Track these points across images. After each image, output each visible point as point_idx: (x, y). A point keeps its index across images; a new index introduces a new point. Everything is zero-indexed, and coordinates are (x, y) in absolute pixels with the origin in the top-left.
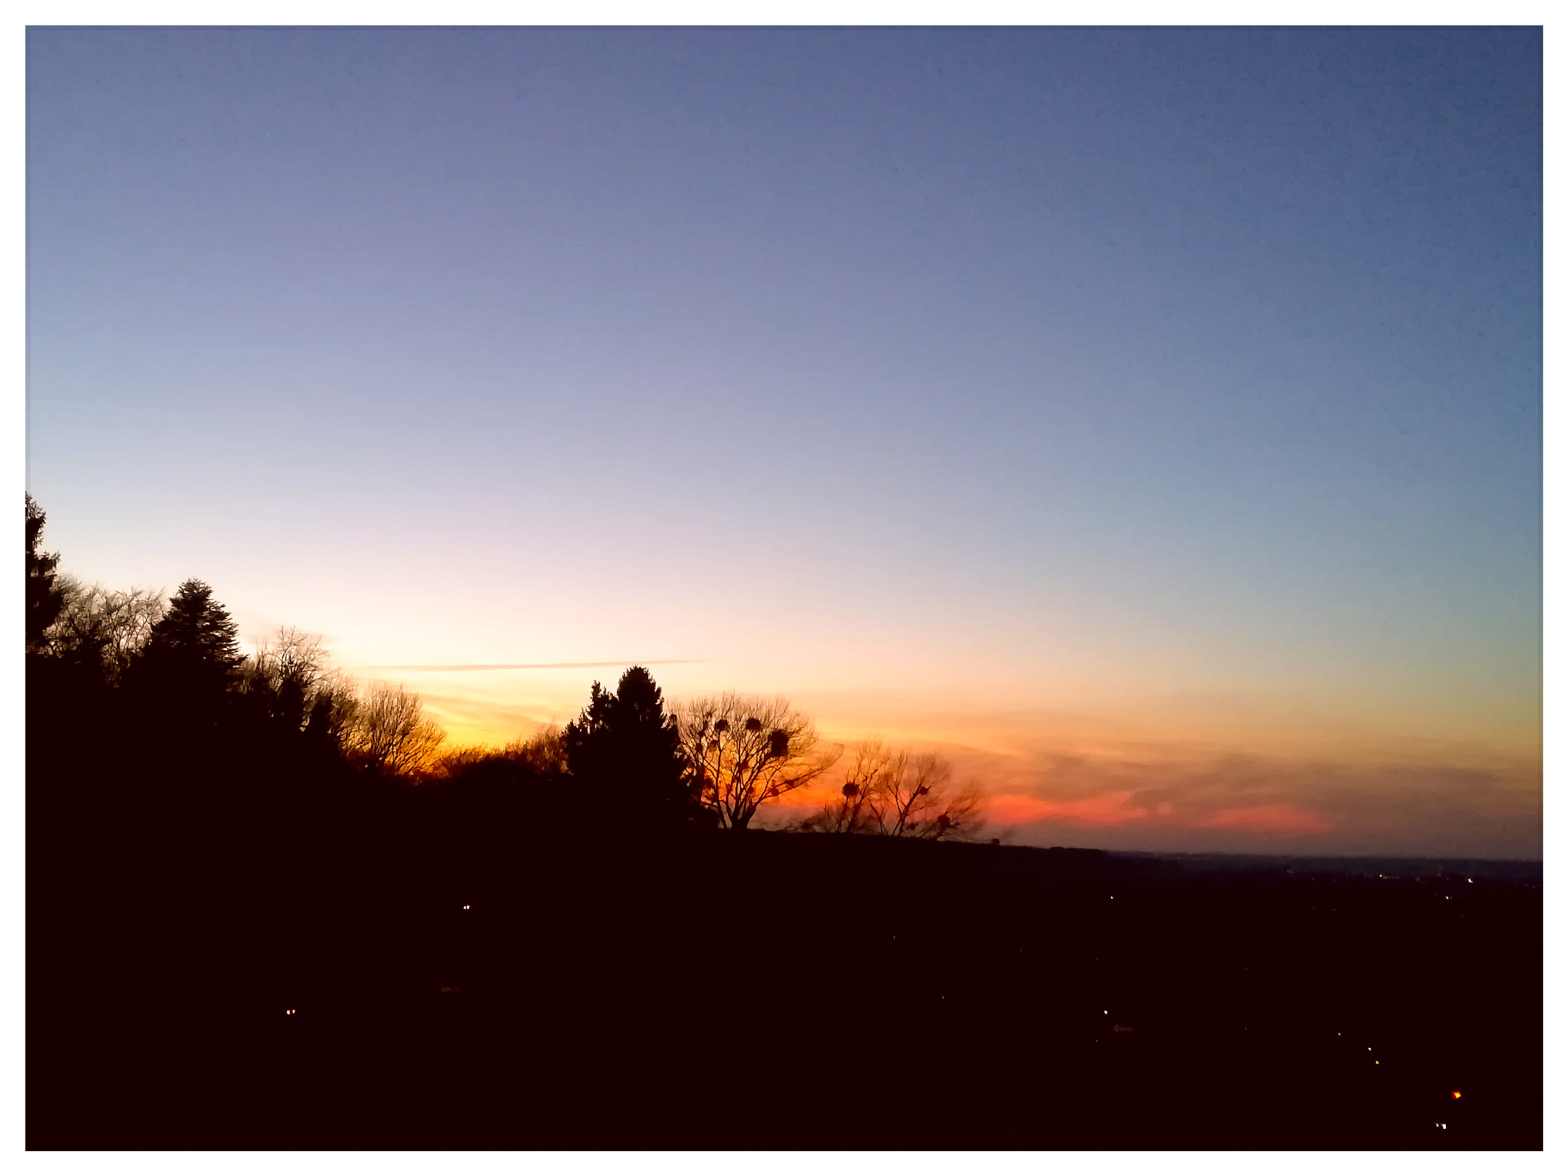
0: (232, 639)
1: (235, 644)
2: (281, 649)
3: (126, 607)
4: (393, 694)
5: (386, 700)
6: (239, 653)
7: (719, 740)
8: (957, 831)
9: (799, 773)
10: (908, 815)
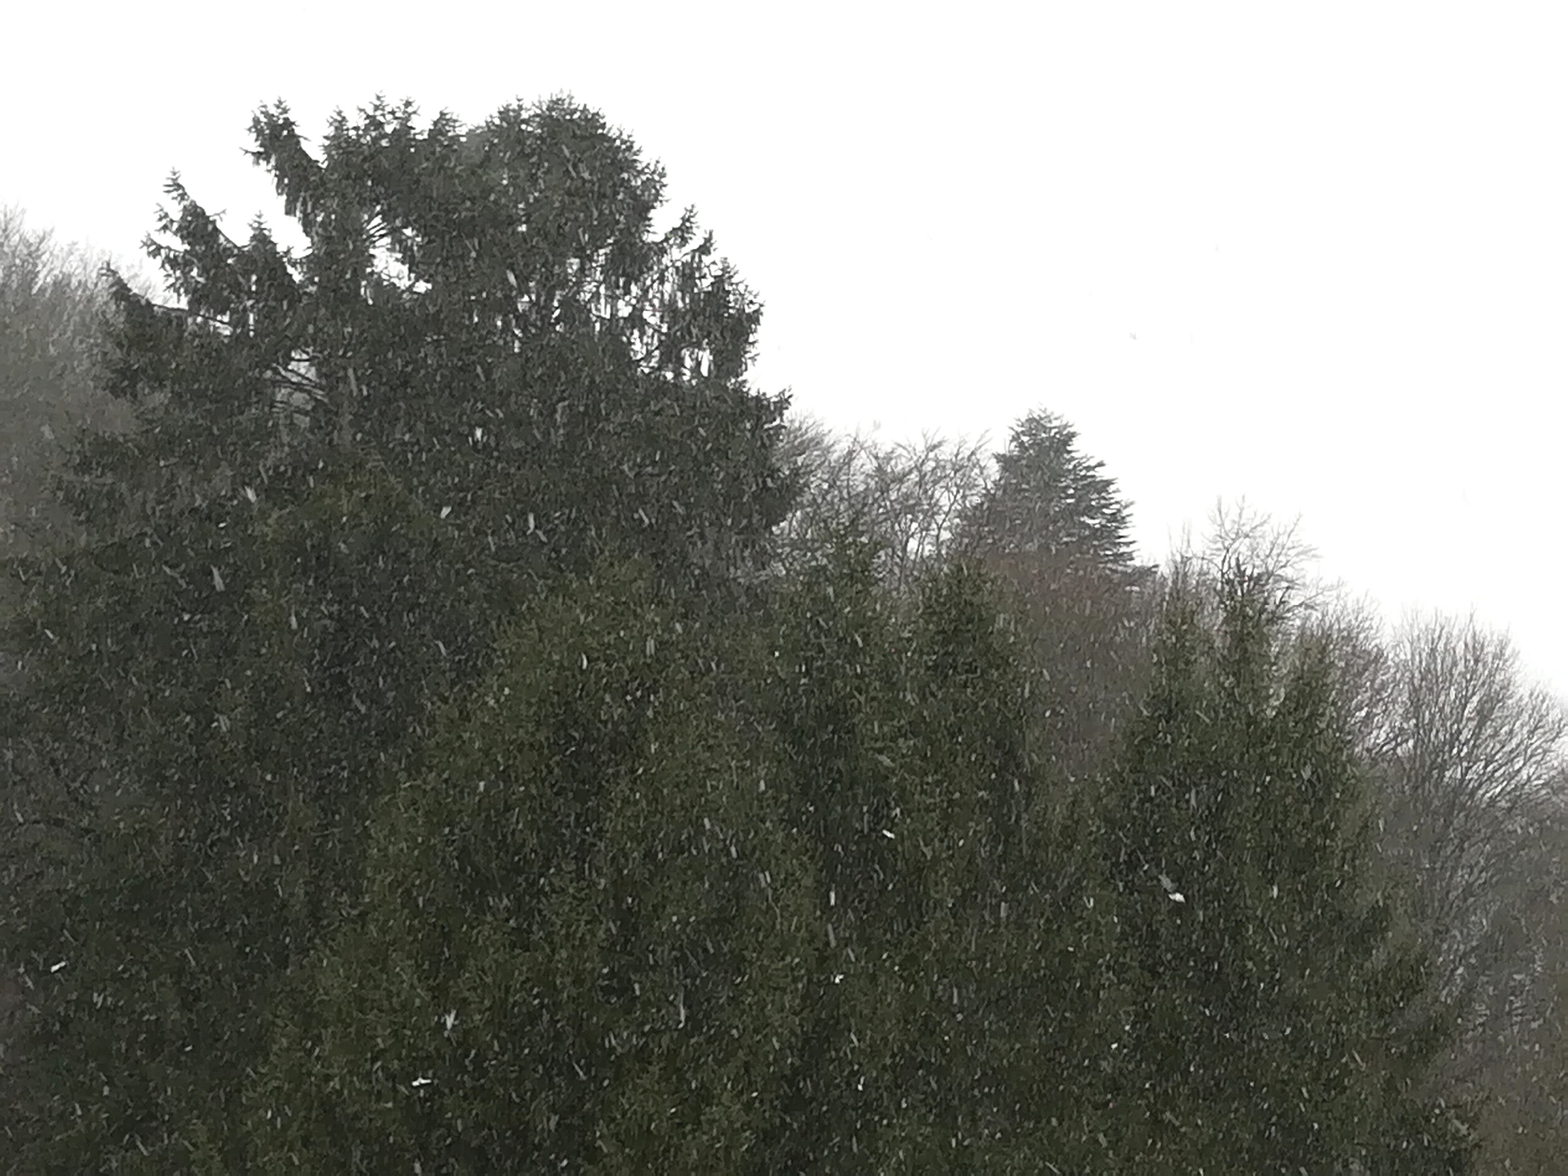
0: (1121, 532)
1: (1128, 544)
2: (1220, 545)
3: (914, 477)
4: (1455, 633)
5: (1441, 647)
6: (1137, 563)
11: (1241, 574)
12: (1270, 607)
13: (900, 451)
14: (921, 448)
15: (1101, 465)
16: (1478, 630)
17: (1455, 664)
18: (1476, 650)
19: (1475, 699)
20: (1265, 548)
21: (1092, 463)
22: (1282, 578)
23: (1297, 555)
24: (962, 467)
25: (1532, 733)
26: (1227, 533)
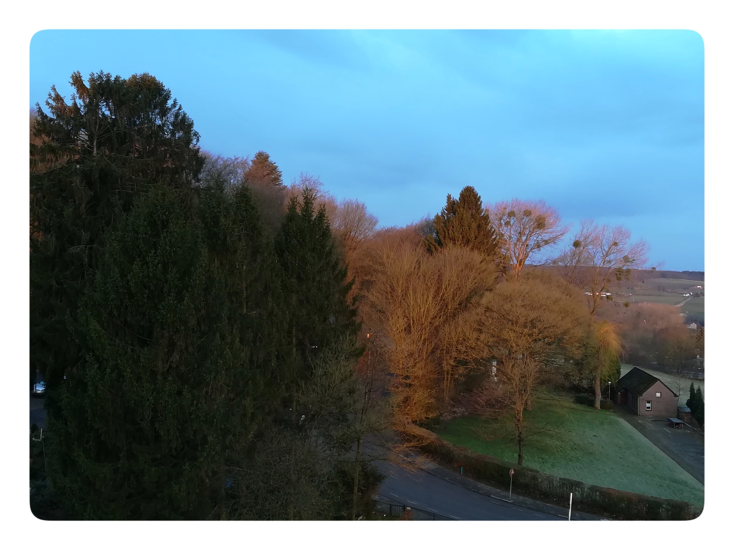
0: (280, 178)
1: (281, 181)
2: (302, 182)
3: (232, 165)
4: (353, 202)
5: (350, 205)
6: (283, 185)
7: (510, 221)
8: (633, 264)
9: (551, 237)
10: (607, 256)
12: (313, 196)
13: (229, 159)
14: (233, 158)
15: (275, 163)
16: (358, 202)
17: (353, 209)
18: (358, 206)
19: (358, 217)
20: (312, 183)
21: (273, 162)
22: (316, 190)
23: (319, 185)
24: (244, 163)
25: (369, 225)
26: (303, 180)
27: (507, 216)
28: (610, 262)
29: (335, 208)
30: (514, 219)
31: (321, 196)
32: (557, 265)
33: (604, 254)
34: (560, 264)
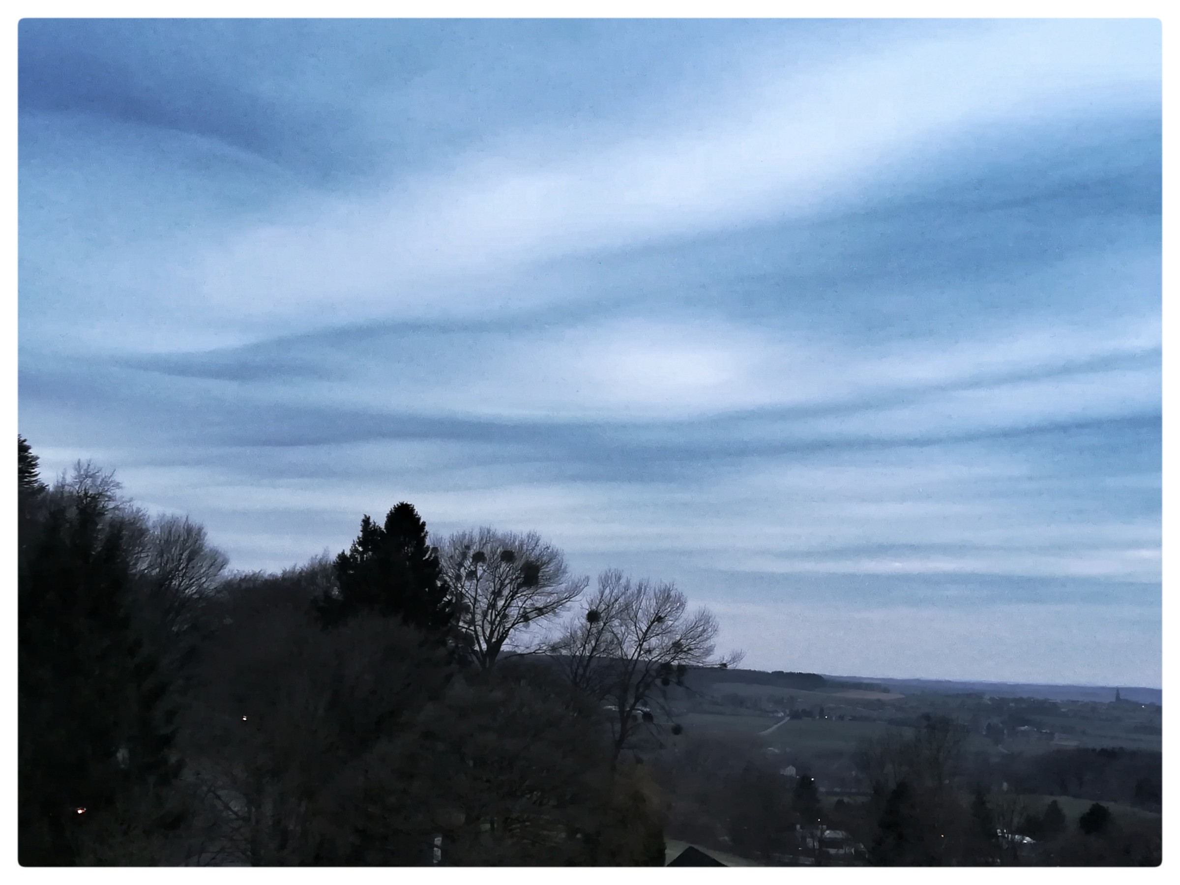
2: (78, 481)
4: (180, 524)
5: (174, 530)
6: (39, 484)
7: (476, 570)
8: (689, 656)
9: (548, 601)
10: (646, 641)
11: (86, 494)
12: (99, 509)
16: (189, 523)
17: (179, 537)
18: (189, 530)
19: (187, 552)
20: (99, 482)
22: (107, 496)
23: (113, 486)
25: (210, 567)
26: (82, 475)
27: (471, 560)
28: (649, 651)
29: (142, 532)
30: (482, 567)
31: (115, 508)
32: (559, 654)
33: (640, 638)
34: (564, 652)
